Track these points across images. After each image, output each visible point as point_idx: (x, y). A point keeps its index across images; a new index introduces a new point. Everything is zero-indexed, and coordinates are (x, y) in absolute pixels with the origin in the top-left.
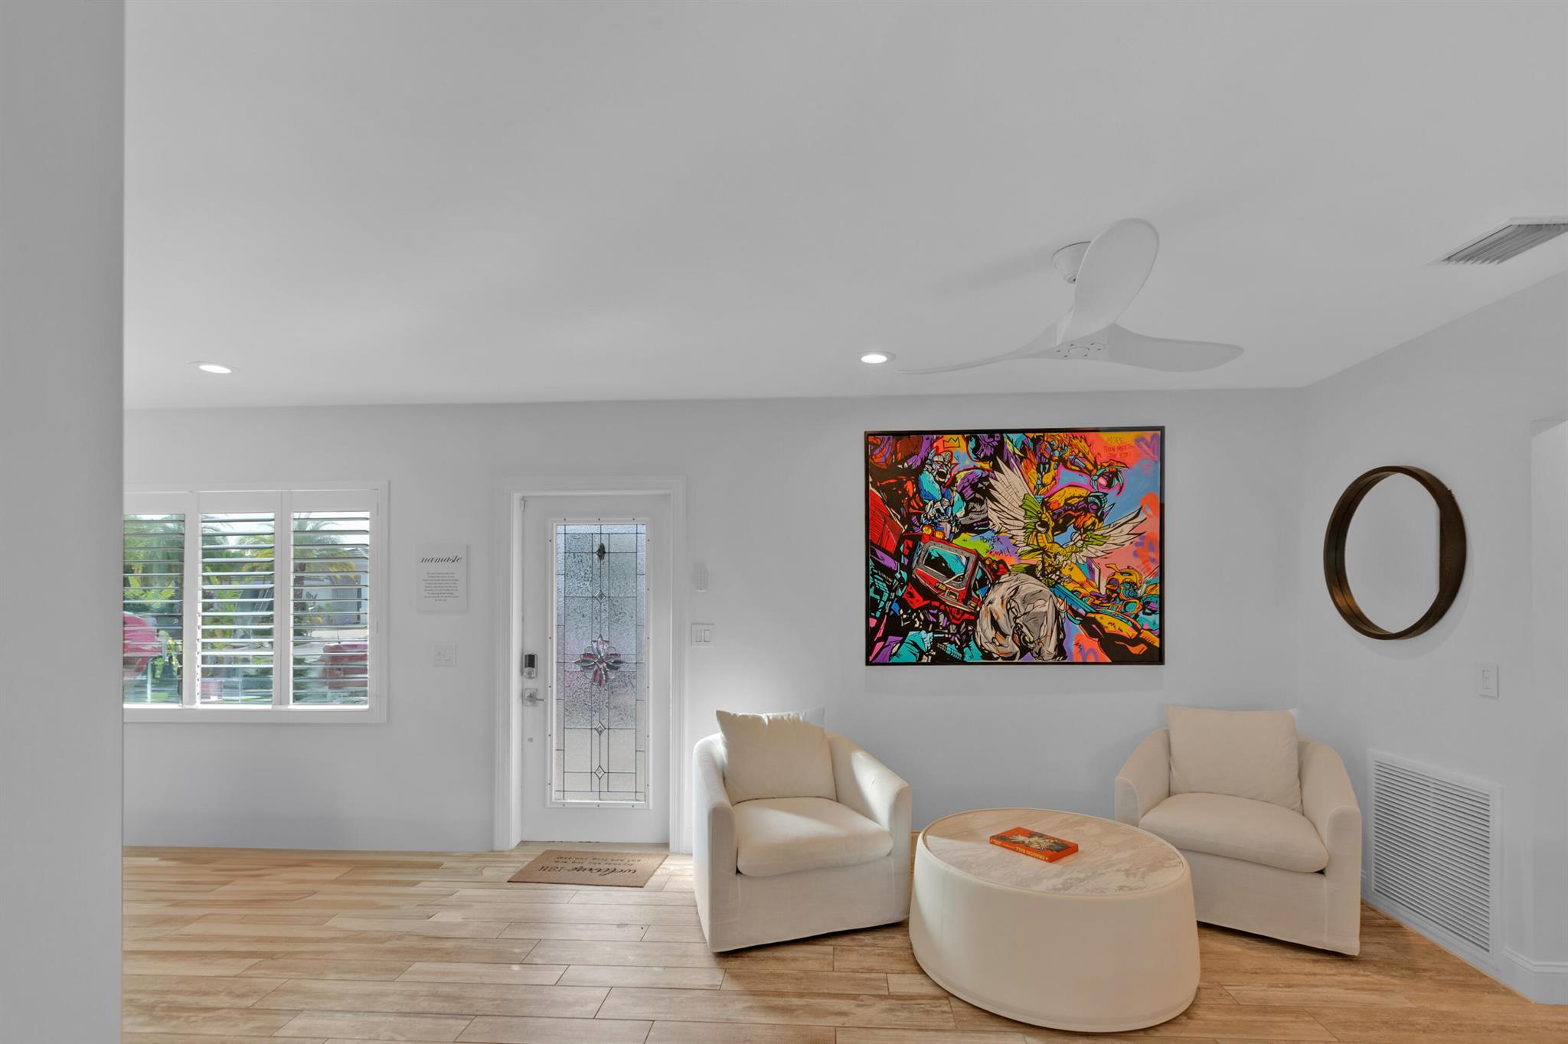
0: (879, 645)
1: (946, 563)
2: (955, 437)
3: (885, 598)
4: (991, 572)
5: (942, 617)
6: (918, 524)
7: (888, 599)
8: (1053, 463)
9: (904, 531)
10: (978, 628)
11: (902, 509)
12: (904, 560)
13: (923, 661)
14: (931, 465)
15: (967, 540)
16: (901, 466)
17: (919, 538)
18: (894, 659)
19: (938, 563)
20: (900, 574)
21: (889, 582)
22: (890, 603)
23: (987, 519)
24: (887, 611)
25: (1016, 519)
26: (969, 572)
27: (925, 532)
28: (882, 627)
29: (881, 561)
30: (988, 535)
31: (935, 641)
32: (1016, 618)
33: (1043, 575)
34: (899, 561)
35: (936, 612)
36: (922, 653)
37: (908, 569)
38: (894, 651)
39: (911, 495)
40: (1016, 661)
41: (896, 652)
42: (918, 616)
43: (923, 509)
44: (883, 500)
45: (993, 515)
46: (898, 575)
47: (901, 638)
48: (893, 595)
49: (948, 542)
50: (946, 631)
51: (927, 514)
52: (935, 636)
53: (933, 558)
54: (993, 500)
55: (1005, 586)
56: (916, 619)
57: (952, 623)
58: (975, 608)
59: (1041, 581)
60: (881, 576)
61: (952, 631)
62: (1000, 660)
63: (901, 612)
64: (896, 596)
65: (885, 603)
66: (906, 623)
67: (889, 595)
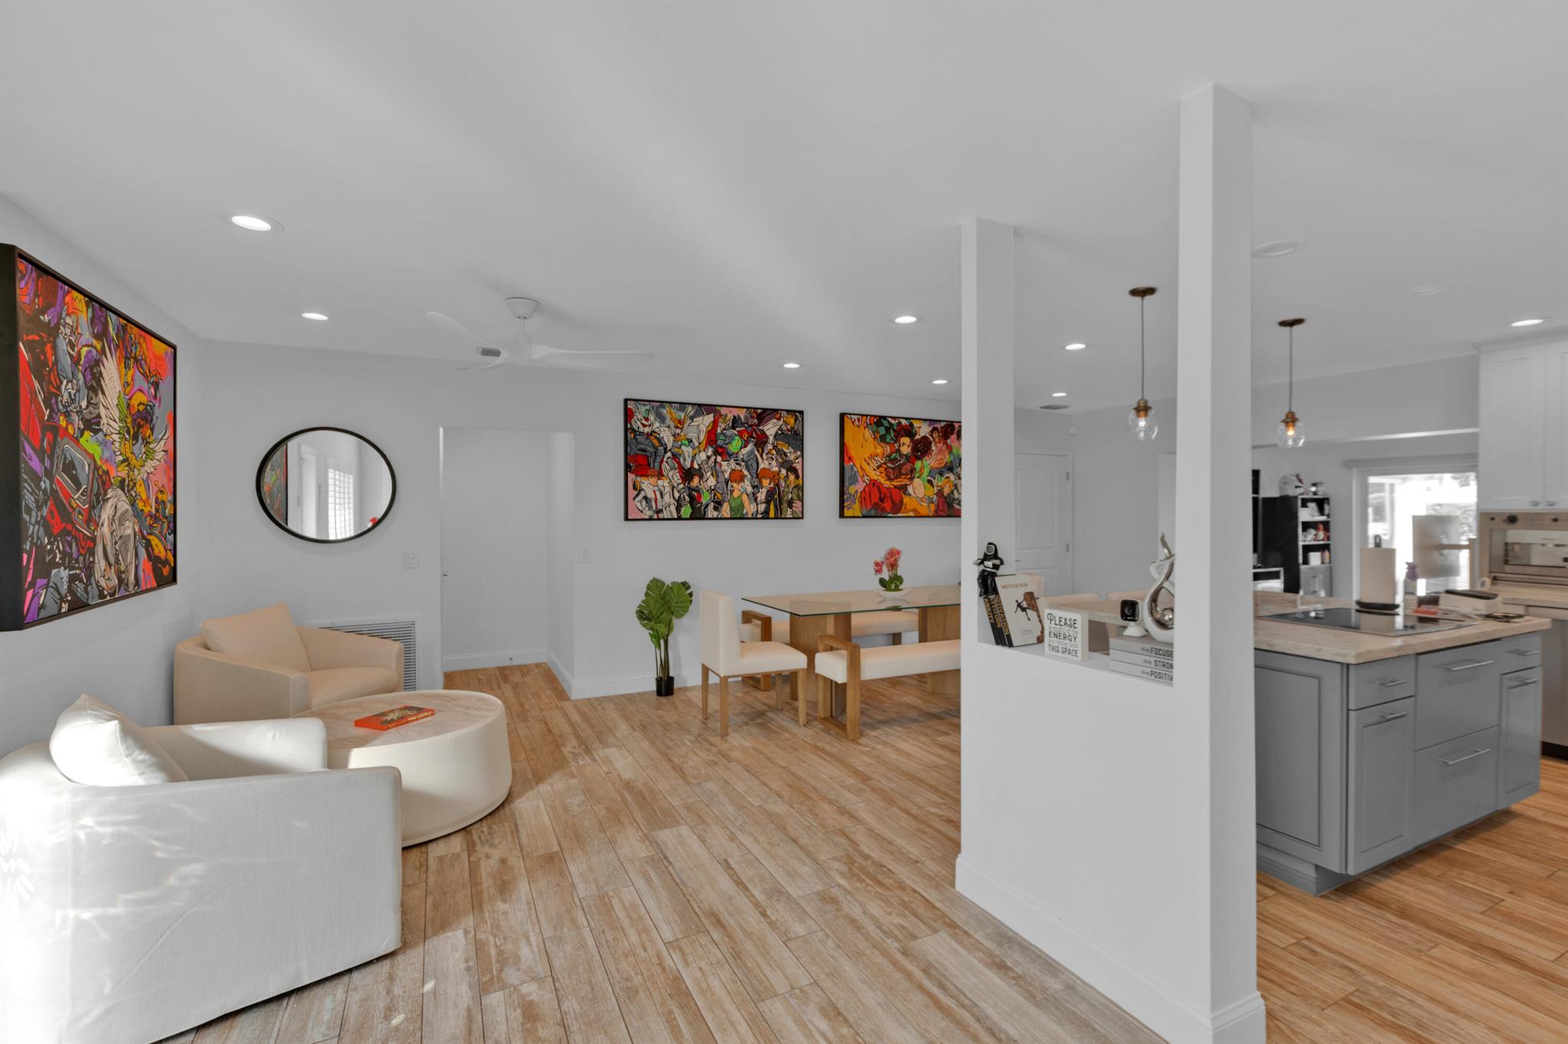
0: (30, 594)
1: (76, 470)
2: (81, 296)
3: (33, 520)
4: (102, 481)
5: (74, 545)
6: (56, 411)
7: (37, 523)
8: (132, 360)
9: (46, 417)
10: (96, 561)
11: (44, 383)
12: (47, 463)
13: (63, 610)
14: (64, 327)
15: (88, 440)
16: (42, 317)
17: (55, 431)
18: (43, 614)
19: (69, 467)
20: (44, 482)
21: (36, 495)
22: (37, 527)
23: (99, 416)
24: (35, 541)
25: (115, 421)
26: (90, 484)
27: (61, 423)
28: (31, 566)
29: (29, 461)
30: (100, 436)
31: (72, 579)
32: (116, 543)
33: (129, 491)
34: (44, 464)
35: (69, 539)
36: (62, 600)
37: (49, 474)
38: (41, 602)
39: (50, 365)
40: (116, 596)
41: (43, 603)
42: (58, 548)
43: (59, 388)
44: (29, 363)
45: (103, 412)
46: (43, 485)
47: (45, 581)
48: (39, 513)
49: (76, 440)
50: (77, 565)
51: (62, 397)
52: (71, 572)
53: (68, 462)
54: (103, 393)
55: (110, 503)
56: (57, 551)
57: (80, 554)
58: (94, 531)
59: (127, 497)
60: (29, 485)
61: (81, 566)
62: (108, 598)
63: (46, 541)
64: (42, 516)
65: (34, 526)
66: (50, 557)
67: (37, 516)
